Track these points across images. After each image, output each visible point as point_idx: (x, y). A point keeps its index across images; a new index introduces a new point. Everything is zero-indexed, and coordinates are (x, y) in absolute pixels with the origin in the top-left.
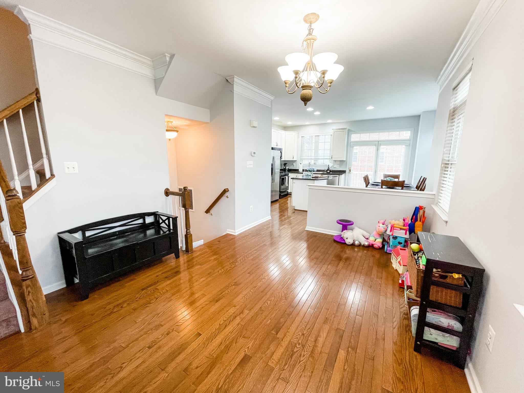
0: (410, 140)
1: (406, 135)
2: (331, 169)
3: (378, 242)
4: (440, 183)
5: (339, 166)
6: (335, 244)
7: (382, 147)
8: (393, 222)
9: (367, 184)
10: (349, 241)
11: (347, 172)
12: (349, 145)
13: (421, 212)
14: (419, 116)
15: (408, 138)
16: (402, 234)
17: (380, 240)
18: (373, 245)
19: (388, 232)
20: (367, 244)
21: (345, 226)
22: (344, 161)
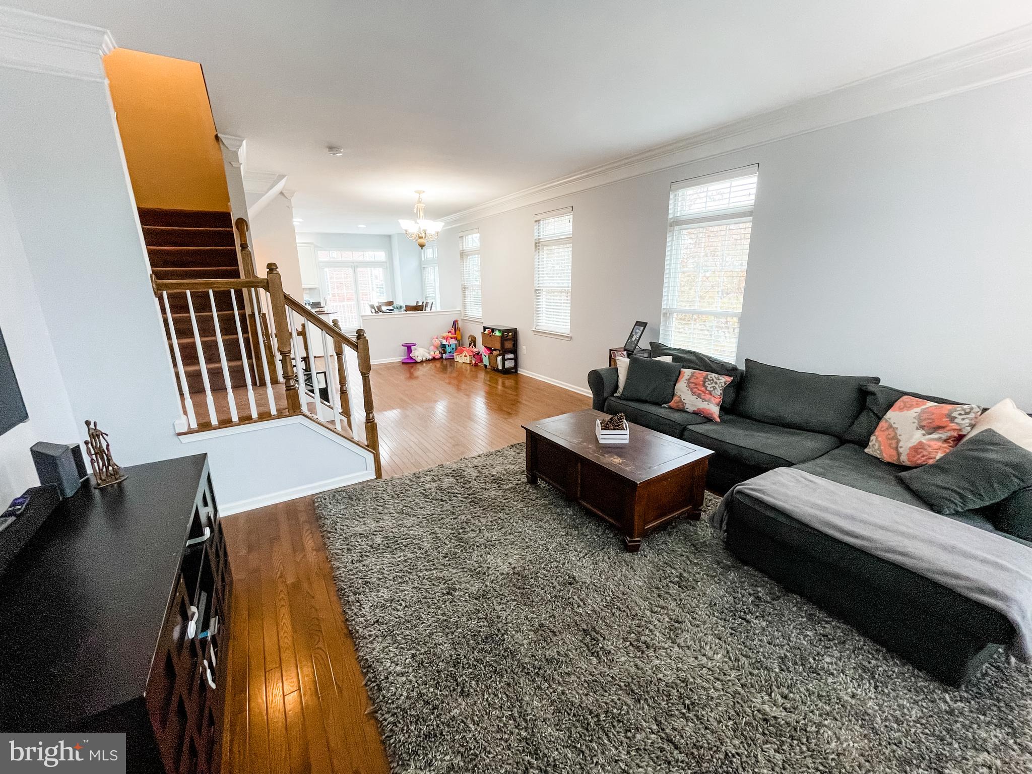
0: (386, 262)
1: (381, 256)
3: (438, 355)
5: (308, 295)
6: (405, 365)
7: (359, 269)
8: (443, 335)
10: (417, 359)
12: (318, 266)
13: (457, 323)
15: (384, 259)
17: (438, 352)
18: (435, 357)
19: (443, 343)
20: (431, 357)
21: (409, 348)
22: (316, 288)
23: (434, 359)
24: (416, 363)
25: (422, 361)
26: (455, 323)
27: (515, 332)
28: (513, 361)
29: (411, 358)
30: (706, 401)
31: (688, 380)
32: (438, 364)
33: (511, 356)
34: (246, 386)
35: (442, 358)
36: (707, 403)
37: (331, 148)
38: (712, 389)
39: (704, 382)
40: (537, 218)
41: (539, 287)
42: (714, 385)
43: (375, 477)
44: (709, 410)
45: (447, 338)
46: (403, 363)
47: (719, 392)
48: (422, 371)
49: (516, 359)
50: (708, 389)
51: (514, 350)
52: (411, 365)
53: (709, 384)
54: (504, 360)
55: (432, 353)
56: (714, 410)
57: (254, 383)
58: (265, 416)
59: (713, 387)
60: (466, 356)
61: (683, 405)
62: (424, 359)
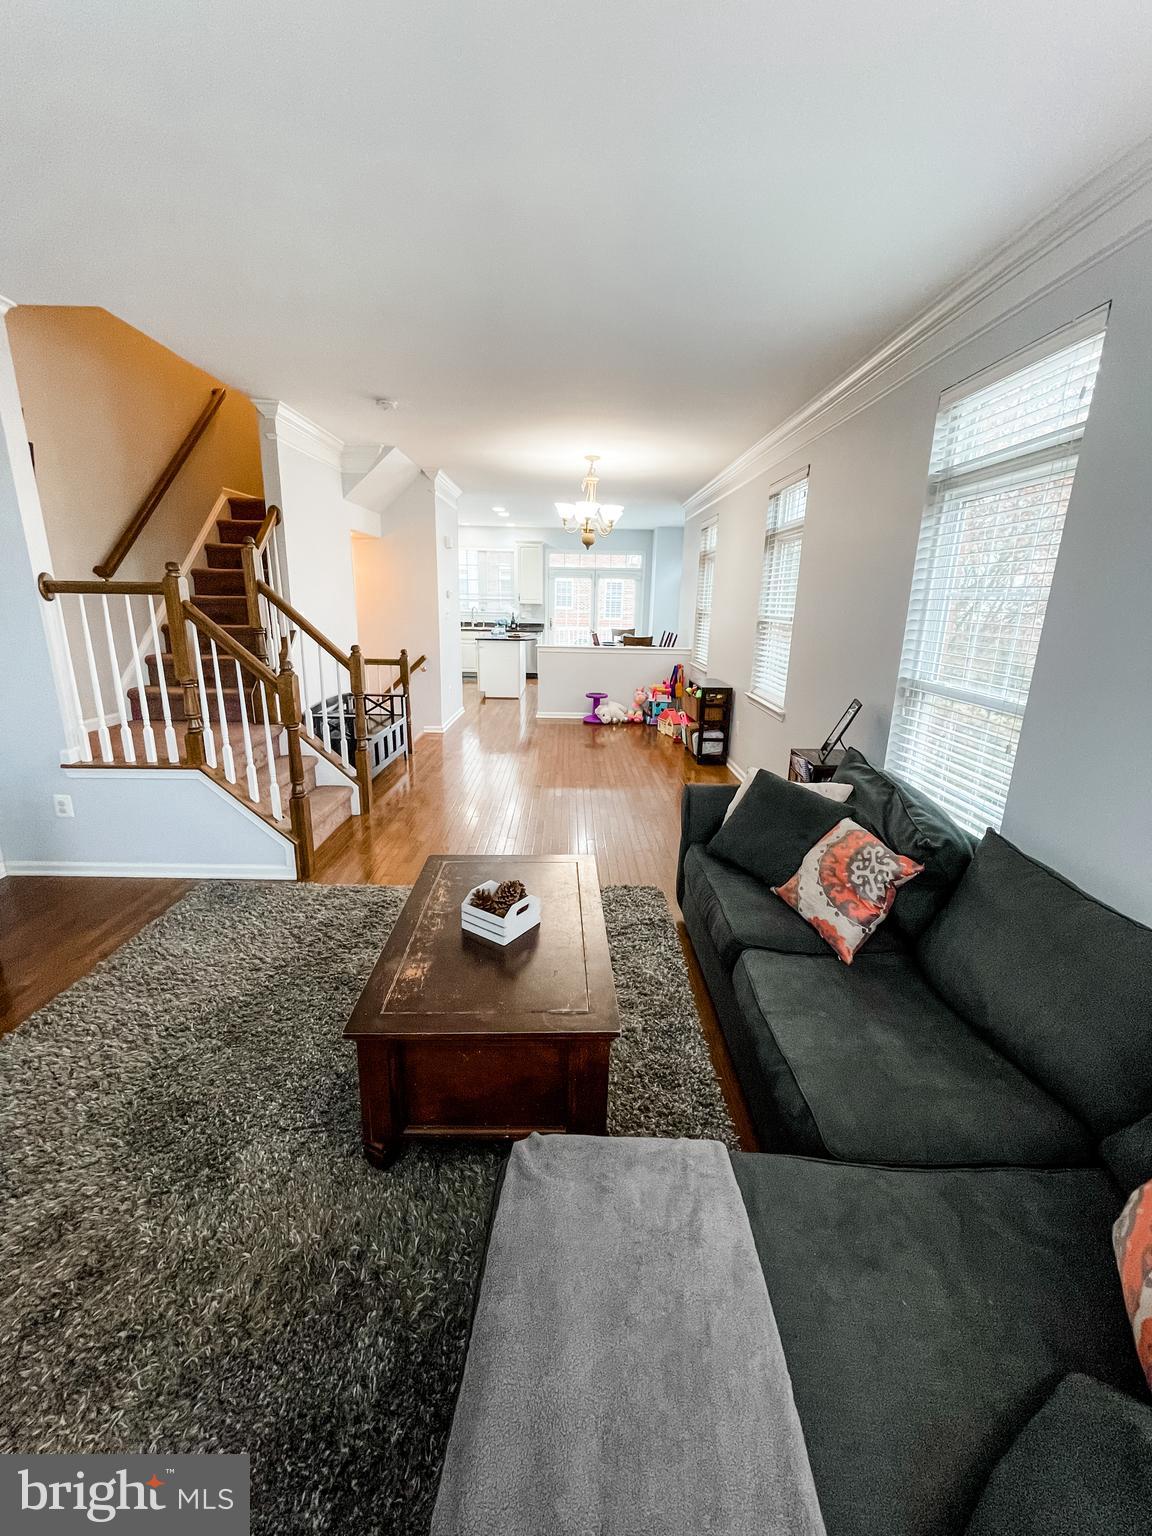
0: (641, 570)
1: (636, 560)
2: (518, 621)
3: (639, 716)
4: (696, 636)
5: (530, 615)
6: (586, 727)
7: (601, 580)
8: (654, 686)
9: (596, 643)
10: (605, 719)
11: (546, 627)
12: (547, 575)
13: (680, 670)
14: (652, 531)
15: (639, 567)
16: (665, 699)
17: (640, 713)
18: (633, 720)
19: (651, 699)
20: (626, 719)
21: (597, 700)
22: (540, 605)
23: (631, 723)
24: (601, 724)
25: (611, 724)
26: (677, 669)
27: (728, 693)
28: (721, 744)
29: (595, 716)
30: (836, 906)
31: (832, 846)
32: (639, 732)
33: (719, 735)
34: (241, 721)
35: (645, 721)
36: (836, 910)
37: (379, 400)
38: (860, 881)
39: (852, 860)
40: (773, 490)
41: (766, 617)
42: (867, 872)
43: (296, 878)
44: (833, 928)
45: (654, 692)
46: (586, 723)
47: (874, 892)
48: (609, 737)
49: (726, 741)
50: (854, 878)
51: (725, 725)
52: (596, 727)
53: (858, 868)
54: (701, 740)
55: (631, 712)
56: (849, 934)
57: (250, 720)
58: (164, 764)
59: (863, 877)
60: (669, 724)
61: (796, 900)
62: (615, 719)
